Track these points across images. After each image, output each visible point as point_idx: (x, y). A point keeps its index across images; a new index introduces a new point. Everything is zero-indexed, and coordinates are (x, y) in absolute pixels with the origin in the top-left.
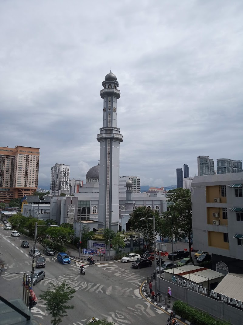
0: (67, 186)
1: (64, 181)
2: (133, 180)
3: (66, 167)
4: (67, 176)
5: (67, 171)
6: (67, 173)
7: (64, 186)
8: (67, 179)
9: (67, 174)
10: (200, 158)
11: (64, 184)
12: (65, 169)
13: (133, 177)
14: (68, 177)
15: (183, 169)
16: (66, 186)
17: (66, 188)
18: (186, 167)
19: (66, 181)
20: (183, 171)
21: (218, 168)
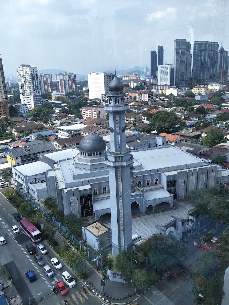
0: (39, 90)
1: (35, 85)
2: (108, 77)
3: (34, 69)
4: (36, 79)
5: (35, 74)
6: (36, 75)
7: (35, 91)
8: (36, 83)
9: (36, 77)
10: (178, 41)
11: (35, 89)
12: (33, 71)
13: (107, 74)
14: (37, 81)
15: (157, 52)
16: (37, 91)
17: (38, 93)
18: (161, 49)
19: (37, 85)
20: (157, 53)
21: (194, 52)
